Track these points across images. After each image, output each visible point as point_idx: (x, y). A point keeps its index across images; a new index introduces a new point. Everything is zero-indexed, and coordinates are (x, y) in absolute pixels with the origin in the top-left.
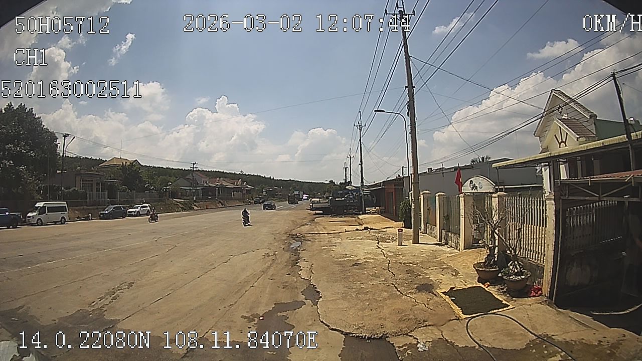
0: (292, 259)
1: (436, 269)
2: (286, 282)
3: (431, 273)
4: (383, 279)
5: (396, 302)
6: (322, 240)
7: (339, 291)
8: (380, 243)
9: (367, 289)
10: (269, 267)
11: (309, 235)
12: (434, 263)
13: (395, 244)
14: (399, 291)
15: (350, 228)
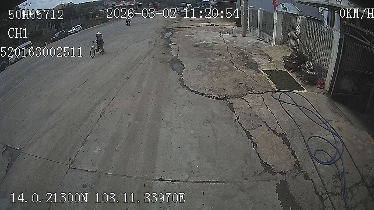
0: (166, 43)
1: (258, 54)
2: (163, 58)
3: (255, 56)
4: (225, 57)
5: (233, 74)
6: (185, 31)
7: (197, 64)
8: (222, 34)
9: (215, 63)
10: (152, 50)
11: (177, 28)
12: (256, 51)
13: (231, 35)
14: (235, 66)
15: (202, 24)
